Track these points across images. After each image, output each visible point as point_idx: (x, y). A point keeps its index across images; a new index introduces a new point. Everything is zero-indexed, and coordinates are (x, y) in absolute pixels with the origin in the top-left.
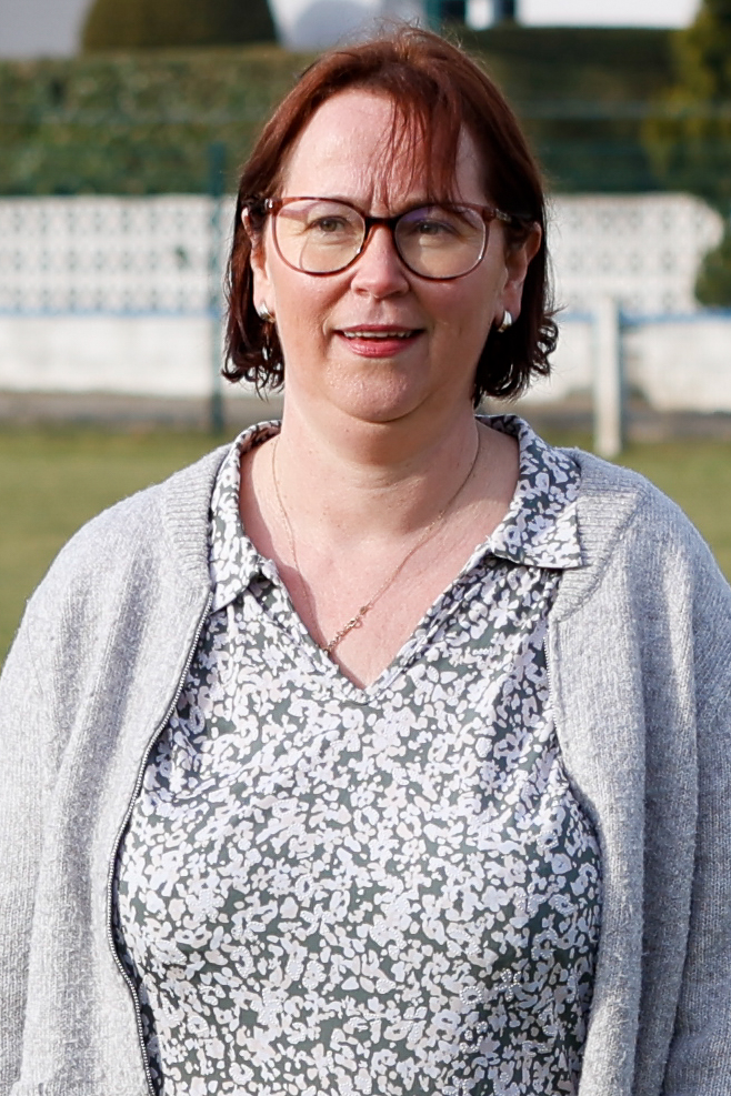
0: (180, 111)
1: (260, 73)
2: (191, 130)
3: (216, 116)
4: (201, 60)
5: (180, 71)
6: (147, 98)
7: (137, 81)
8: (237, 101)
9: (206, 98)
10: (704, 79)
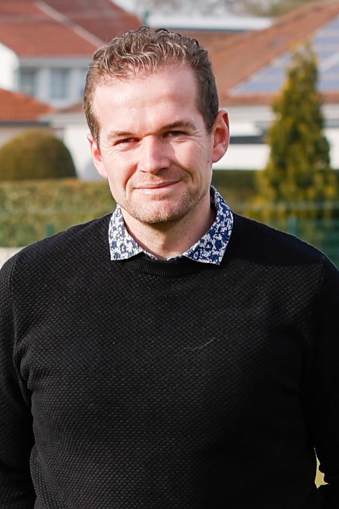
0: (33, 208)
1: (69, 191)
2: (38, 218)
3: (49, 211)
4: (42, 186)
5: (33, 191)
6: (17, 203)
7: (13, 195)
8: (58, 204)
9: (44, 203)
10: (270, 192)
